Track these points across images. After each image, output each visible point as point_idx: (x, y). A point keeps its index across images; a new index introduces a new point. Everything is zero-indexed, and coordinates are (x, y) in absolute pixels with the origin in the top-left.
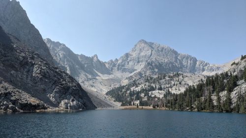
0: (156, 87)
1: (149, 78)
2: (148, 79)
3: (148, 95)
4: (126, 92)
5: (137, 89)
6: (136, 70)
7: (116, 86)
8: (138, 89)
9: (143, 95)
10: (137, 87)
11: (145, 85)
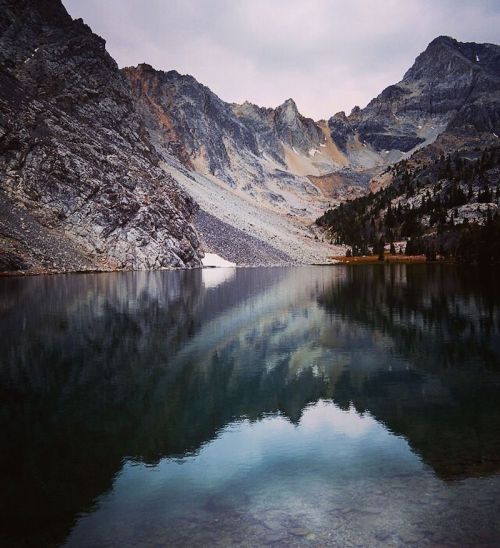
0: (471, 192)
1: (453, 165)
2: (448, 168)
3: (444, 221)
4: (376, 212)
5: (410, 201)
6: (424, 140)
7: (353, 197)
8: (415, 202)
9: (426, 220)
10: (411, 194)
11: (439, 187)
